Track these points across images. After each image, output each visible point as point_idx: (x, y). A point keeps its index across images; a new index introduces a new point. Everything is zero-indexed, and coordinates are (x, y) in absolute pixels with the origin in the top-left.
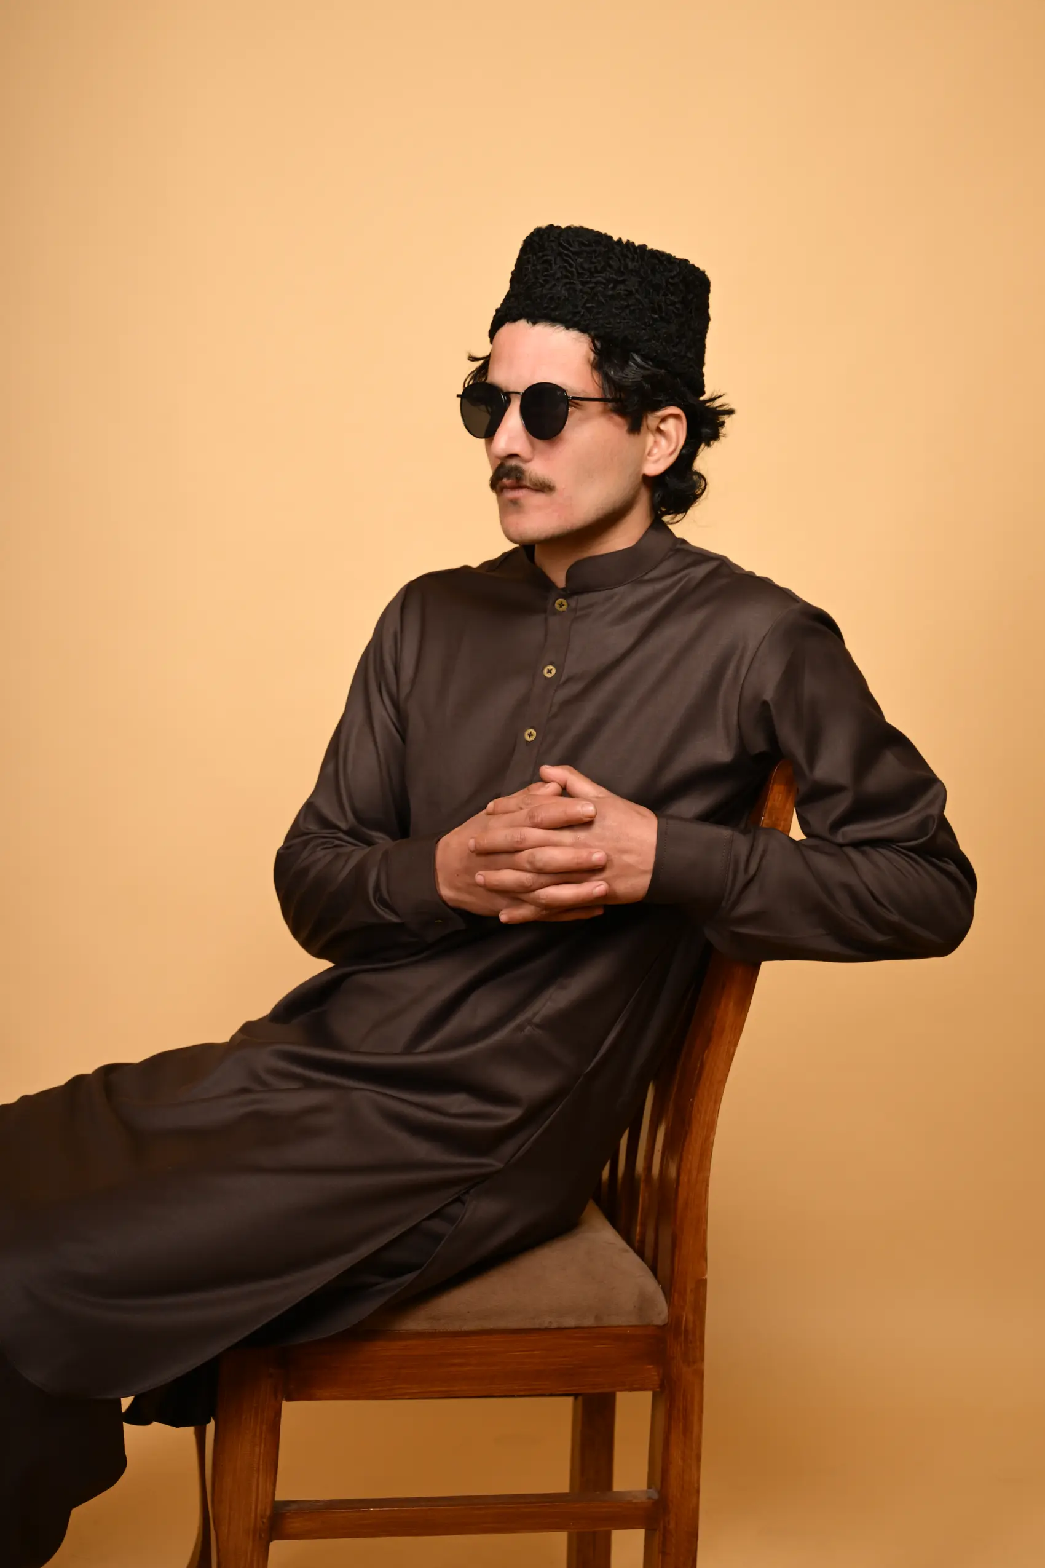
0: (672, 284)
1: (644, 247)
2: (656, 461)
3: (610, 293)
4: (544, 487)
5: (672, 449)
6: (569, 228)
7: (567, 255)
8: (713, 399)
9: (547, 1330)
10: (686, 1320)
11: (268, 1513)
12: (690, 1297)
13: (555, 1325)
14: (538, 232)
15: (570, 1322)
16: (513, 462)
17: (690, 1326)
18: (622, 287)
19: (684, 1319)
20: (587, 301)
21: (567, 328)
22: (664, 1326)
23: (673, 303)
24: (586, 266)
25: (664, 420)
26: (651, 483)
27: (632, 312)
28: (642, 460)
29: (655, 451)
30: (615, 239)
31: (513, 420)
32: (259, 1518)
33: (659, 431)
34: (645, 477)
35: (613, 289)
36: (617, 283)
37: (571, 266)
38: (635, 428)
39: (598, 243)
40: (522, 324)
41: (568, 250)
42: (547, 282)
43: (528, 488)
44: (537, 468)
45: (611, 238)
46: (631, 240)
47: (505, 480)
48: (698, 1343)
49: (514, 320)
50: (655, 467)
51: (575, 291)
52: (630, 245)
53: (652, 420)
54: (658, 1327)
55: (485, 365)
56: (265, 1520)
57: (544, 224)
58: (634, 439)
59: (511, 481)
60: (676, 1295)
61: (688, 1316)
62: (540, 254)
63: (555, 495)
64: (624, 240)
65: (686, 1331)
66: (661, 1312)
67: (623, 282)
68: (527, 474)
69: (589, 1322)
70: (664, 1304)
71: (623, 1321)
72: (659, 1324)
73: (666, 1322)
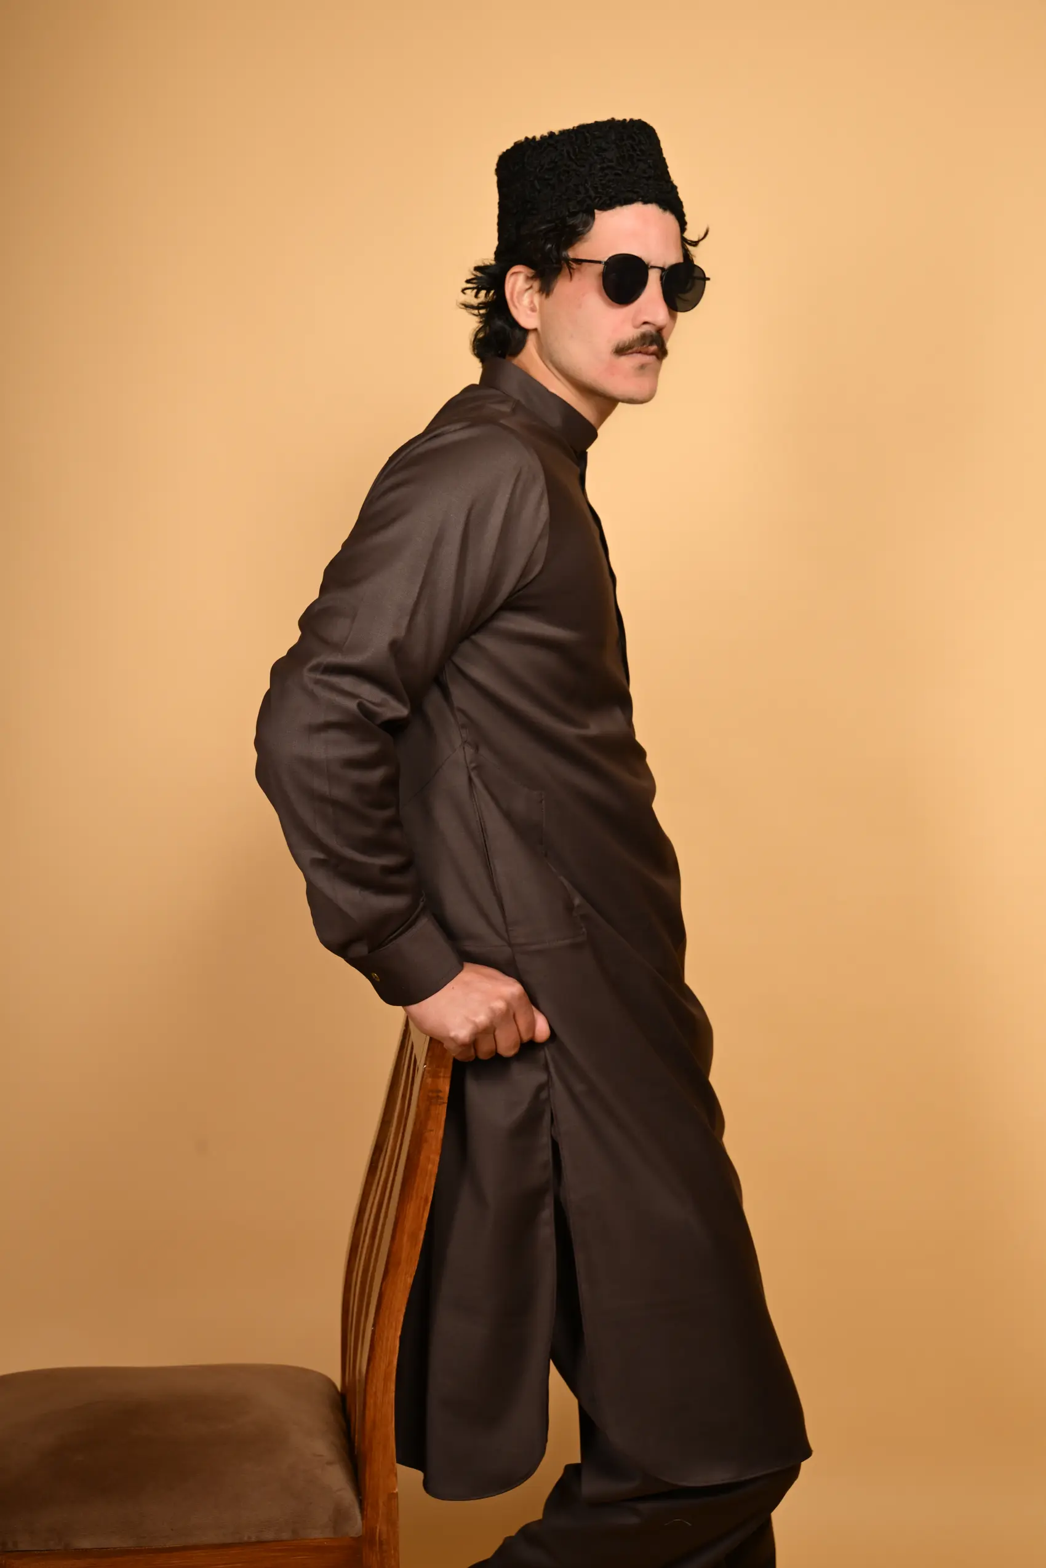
9: (249, 1544)
10: (380, 1530)
12: (382, 1509)
13: (253, 1539)
15: (269, 1536)
17: (384, 1537)
19: (378, 1530)
22: (359, 1537)
48: (393, 1552)
54: (353, 1539)
60: (369, 1509)
61: (381, 1527)
65: (381, 1543)
66: (356, 1526)
69: (286, 1536)
70: (359, 1517)
71: (318, 1534)
72: (353, 1535)
73: (361, 1534)
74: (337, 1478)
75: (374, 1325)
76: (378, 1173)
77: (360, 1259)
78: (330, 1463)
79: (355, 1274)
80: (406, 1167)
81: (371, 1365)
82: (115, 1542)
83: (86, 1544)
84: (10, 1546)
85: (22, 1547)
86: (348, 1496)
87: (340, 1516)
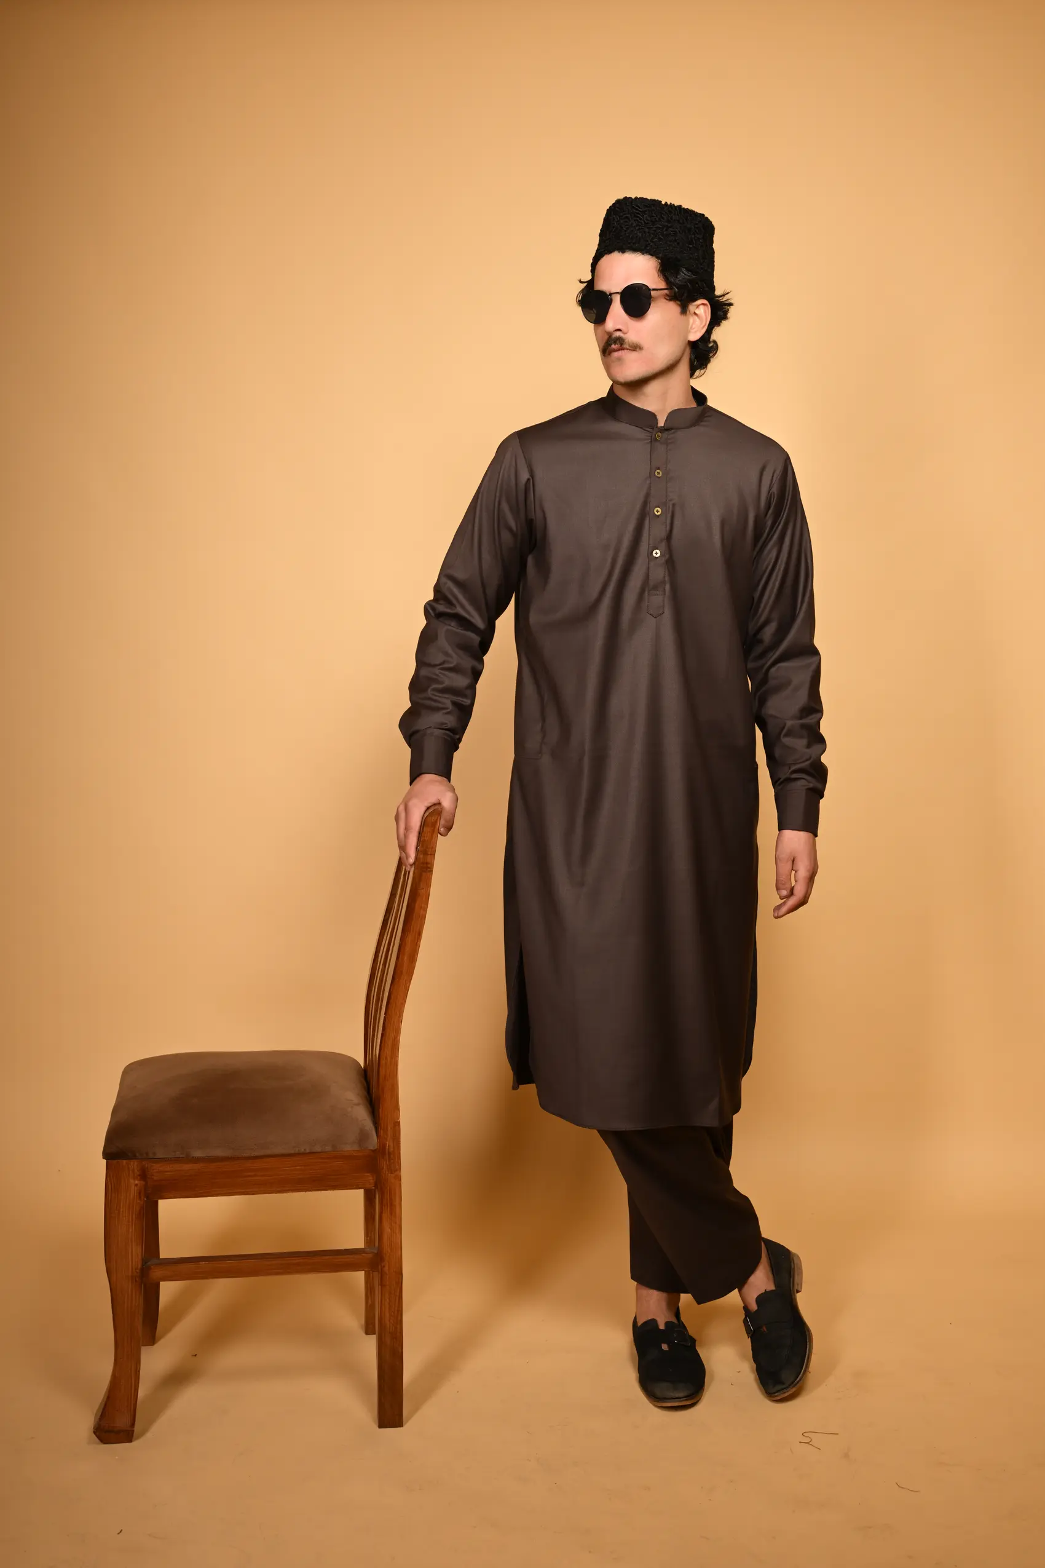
0: (697, 228)
1: (680, 206)
2: (696, 332)
3: (665, 233)
4: (636, 348)
5: (704, 324)
6: (636, 198)
7: (638, 213)
8: (723, 295)
9: (304, 1154)
10: (389, 1145)
11: (140, 1266)
12: (390, 1132)
13: (308, 1151)
14: (618, 202)
15: (318, 1149)
16: (618, 334)
17: (392, 1150)
18: (671, 229)
19: (387, 1147)
20: (653, 238)
21: (643, 254)
22: (376, 1150)
23: (699, 239)
24: (649, 219)
25: (698, 306)
26: (693, 345)
27: (678, 244)
28: (687, 332)
29: (694, 326)
30: (663, 203)
31: (616, 308)
32: (134, 1270)
33: (695, 313)
34: (689, 342)
35: (666, 230)
36: (668, 227)
37: (641, 219)
38: (684, 310)
39: (654, 205)
40: (616, 255)
41: (637, 209)
42: (628, 228)
43: (628, 349)
44: (631, 337)
45: (661, 202)
46: (672, 203)
47: (613, 346)
49: (610, 252)
50: (695, 336)
51: (645, 232)
52: (672, 206)
53: (692, 307)
54: (372, 1150)
55: (591, 284)
56: (138, 1271)
57: (621, 197)
58: (683, 318)
59: (617, 345)
60: (381, 1129)
61: (389, 1143)
62: (621, 214)
63: (643, 352)
64: (669, 203)
65: (389, 1154)
66: (373, 1142)
67: (671, 227)
68: (626, 341)
69: (328, 1148)
70: (375, 1137)
71: (349, 1148)
72: (372, 1148)
73: (376, 1147)
74: (361, 1114)
75: (385, 1014)
76: (388, 928)
77: (376, 982)
78: (358, 1104)
79: (373, 992)
80: (404, 924)
81: (384, 1038)
82: (219, 1153)
83: (198, 1154)
84: (151, 1156)
85: (160, 1155)
86: (369, 1124)
87: (363, 1137)
